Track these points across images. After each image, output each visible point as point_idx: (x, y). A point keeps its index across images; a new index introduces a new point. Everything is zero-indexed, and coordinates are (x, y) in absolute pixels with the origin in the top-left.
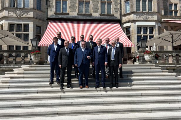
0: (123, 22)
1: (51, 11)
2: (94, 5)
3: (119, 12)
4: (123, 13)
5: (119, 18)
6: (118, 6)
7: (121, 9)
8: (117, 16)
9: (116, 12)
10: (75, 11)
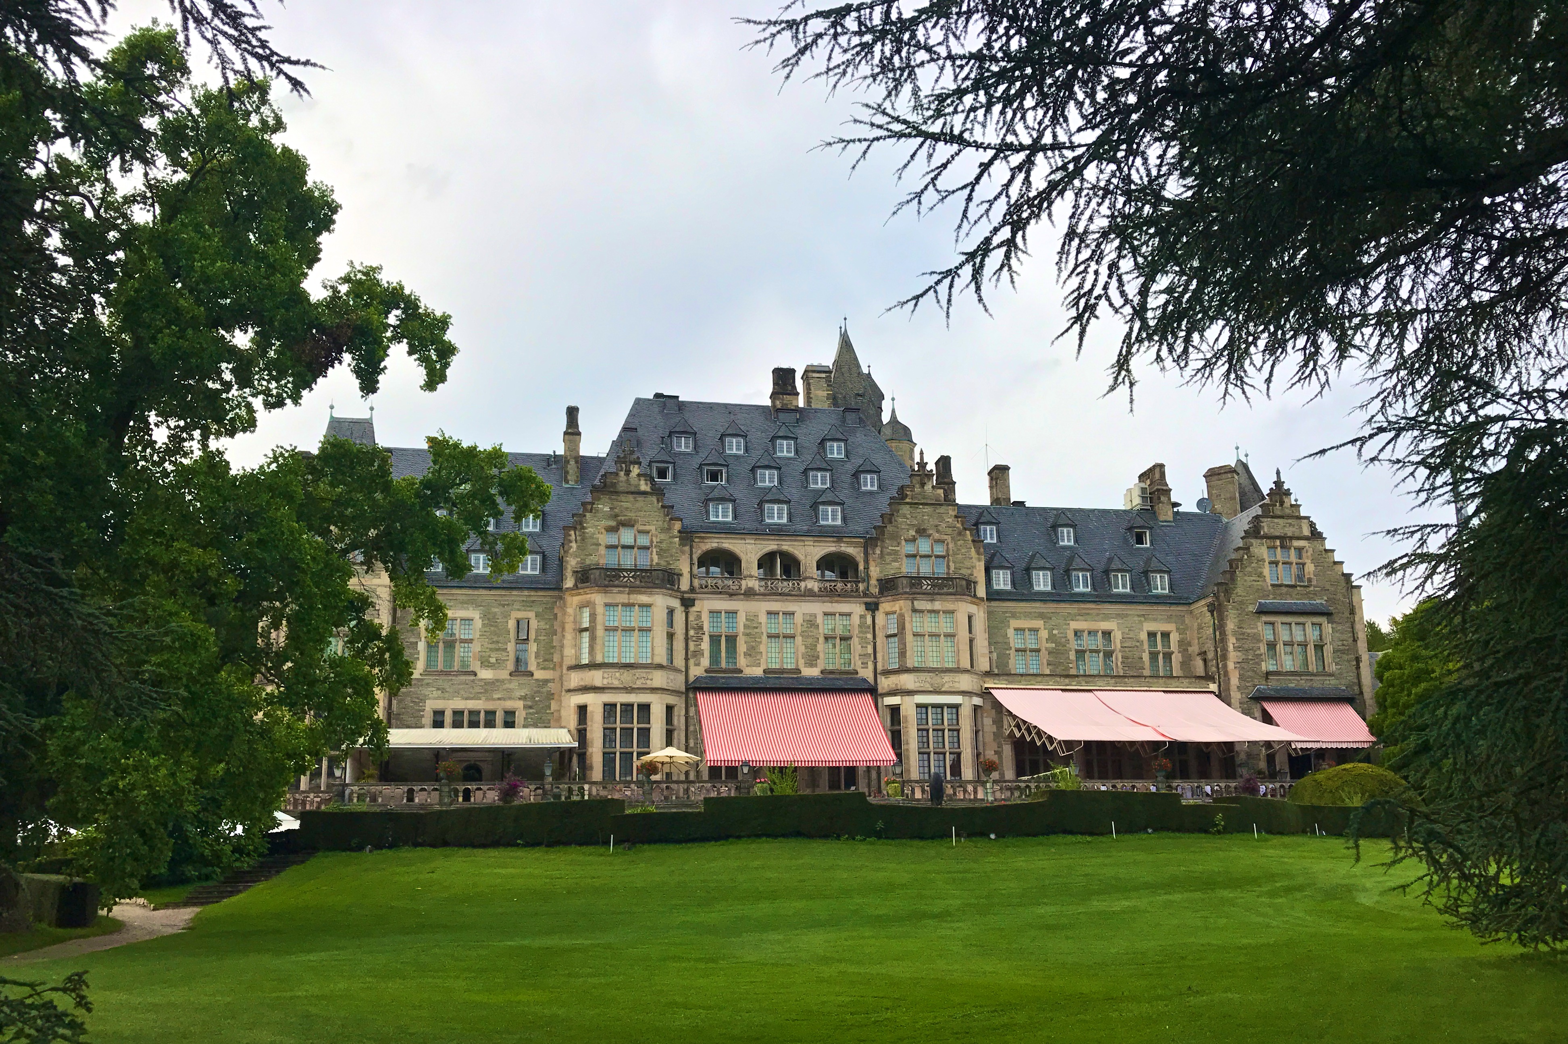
0: (880, 691)
1: (698, 664)
2: (806, 647)
3: (871, 666)
4: (880, 667)
5: (871, 680)
6: (870, 650)
7: (875, 658)
8: (867, 674)
9: (865, 665)
10: (759, 665)
